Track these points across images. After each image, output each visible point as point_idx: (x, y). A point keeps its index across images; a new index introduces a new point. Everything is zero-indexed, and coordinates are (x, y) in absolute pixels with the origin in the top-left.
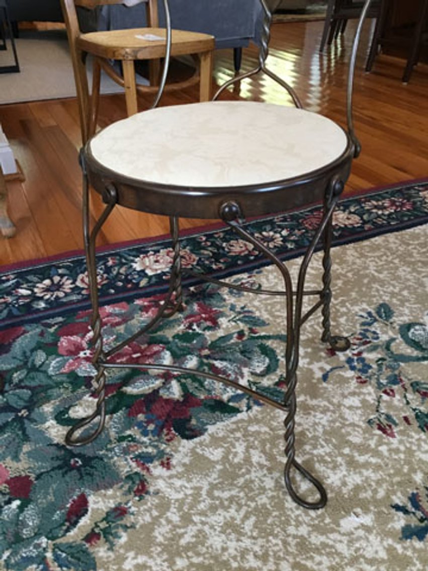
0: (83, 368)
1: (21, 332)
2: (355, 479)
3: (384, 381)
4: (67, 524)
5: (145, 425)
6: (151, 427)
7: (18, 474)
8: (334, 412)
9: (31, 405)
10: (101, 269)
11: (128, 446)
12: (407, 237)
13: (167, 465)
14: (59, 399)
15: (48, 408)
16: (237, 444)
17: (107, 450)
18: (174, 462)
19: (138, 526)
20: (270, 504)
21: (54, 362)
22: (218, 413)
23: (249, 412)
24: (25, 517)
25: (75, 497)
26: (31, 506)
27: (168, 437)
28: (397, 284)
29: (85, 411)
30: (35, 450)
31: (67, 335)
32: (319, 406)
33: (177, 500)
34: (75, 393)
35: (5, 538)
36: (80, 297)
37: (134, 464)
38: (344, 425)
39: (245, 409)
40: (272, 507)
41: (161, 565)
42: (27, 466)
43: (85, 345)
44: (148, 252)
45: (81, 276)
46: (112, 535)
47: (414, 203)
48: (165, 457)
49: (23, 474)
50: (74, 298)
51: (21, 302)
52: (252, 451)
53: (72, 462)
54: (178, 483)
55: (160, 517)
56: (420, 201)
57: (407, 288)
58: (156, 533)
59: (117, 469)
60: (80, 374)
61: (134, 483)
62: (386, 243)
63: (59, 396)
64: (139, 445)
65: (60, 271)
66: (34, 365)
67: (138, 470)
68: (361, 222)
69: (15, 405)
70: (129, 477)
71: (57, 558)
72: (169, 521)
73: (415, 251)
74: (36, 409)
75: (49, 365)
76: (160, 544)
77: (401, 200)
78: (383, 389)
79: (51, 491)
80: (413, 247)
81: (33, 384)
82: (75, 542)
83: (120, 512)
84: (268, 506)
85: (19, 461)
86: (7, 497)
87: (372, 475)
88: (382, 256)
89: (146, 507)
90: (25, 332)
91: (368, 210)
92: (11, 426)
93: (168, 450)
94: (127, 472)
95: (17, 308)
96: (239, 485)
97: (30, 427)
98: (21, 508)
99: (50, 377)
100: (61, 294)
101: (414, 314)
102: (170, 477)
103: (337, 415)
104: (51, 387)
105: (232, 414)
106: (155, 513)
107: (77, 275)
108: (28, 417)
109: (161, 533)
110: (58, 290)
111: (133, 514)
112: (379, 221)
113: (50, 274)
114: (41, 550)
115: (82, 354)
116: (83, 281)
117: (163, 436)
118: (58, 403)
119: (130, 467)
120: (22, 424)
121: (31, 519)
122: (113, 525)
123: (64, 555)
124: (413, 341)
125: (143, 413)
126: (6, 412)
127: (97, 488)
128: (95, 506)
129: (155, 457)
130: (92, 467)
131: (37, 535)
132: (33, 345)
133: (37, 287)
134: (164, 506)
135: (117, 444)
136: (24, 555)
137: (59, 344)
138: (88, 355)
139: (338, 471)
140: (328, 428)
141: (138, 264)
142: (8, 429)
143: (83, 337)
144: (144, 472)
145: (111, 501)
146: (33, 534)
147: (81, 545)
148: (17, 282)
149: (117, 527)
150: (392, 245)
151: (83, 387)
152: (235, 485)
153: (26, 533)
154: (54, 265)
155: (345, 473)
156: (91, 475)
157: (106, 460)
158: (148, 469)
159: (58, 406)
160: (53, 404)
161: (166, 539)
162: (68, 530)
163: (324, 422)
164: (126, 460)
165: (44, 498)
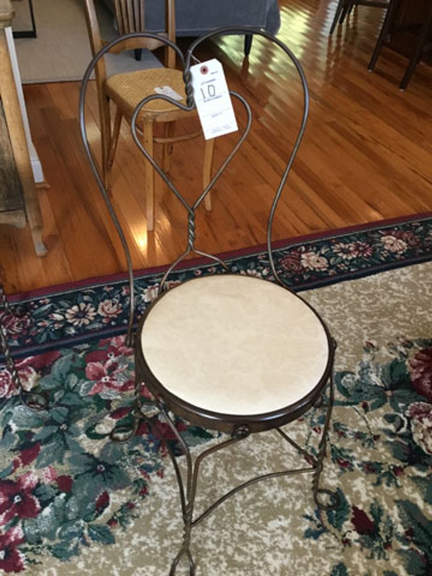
0: (105, 393)
1: (58, 356)
2: (283, 494)
3: (315, 420)
4: (96, 512)
5: (147, 443)
6: (152, 445)
7: (62, 474)
8: (277, 443)
9: (69, 421)
10: (117, 298)
11: (136, 459)
12: (360, 286)
13: (161, 475)
14: (88, 417)
15: (80, 424)
16: (209, 463)
17: (122, 460)
18: (166, 473)
19: (141, 517)
20: (225, 507)
21: (83, 385)
22: (197, 437)
23: (220, 438)
24: (69, 506)
25: (101, 494)
26: (73, 498)
27: (163, 454)
28: (342, 333)
29: (107, 429)
30: (73, 457)
31: (92, 361)
32: (267, 437)
33: (166, 500)
34: (99, 414)
35: (57, 519)
36: (101, 325)
37: (139, 472)
38: (282, 454)
39: (217, 435)
40: (227, 510)
41: (155, 543)
42: (68, 469)
43: (106, 372)
44: (154, 283)
45: (101, 304)
46: (124, 521)
47: (374, 250)
48: (160, 469)
49: (66, 474)
50: (97, 326)
51: (57, 326)
52: (218, 469)
53: (98, 467)
54: (168, 488)
55: (155, 511)
56: (380, 247)
57: (350, 338)
58: (152, 522)
59: (129, 475)
60: (103, 398)
61: (139, 486)
62: (343, 291)
63: (88, 415)
64: (143, 458)
65: (86, 298)
66: (69, 387)
67: (142, 477)
68: (327, 266)
69: (57, 420)
70: (136, 482)
71: (91, 534)
72: (161, 515)
73: (363, 301)
74: (72, 425)
75: (80, 388)
76: (155, 530)
77: (364, 244)
78: (314, 427)
79: (85, 488)
80: (363, 296)
81: (69, 403)
82: (101, 524)
83: (129, 506)
84: (225, 509)
85: (63, 464)
86: (57, 491)
87: (294, 493)
88: (336, 304)
89: (146, 504)
90: (61, 356)
91: (336, 253)
92: (56, 436)
93: (162, 464)
94: (135, 478)
95: (53, 332)
96: (207, 493)
97: (69, 438)
98: (67, 499)
99: (81, 398)
100: (87, 322)
101: (349, 364)
102: (163, 484)
103: (279, 445)
104: (81, 407)
105: (208, 439)
106: (152, 509)
107: (99, 303)
108: (66, 430)
109: (155, 522)
110: (84, 317)
111: (138, 508)
112: (343, 267)
113: (77, 301)
114: (80, 528)
115: (103, 380)
116: (103, 309)
117: (159, 453)
118: (87, 421)
119: (137, 474)
120: (64, 435)
121: (73, 507)
122: (126, 515)
123: (95, 532)
124: (343, 388)
125: (147, 433)
126: (52, 425)
127: (115, 488)
128: (115, 501)
129: (153, 468)
130: (112, 473)
131: (78, 518)
132: (68, 369)
133: (68, 313)
134: (158, 504)
135: (129, 456)
136: (71, 531)
137: (86, 369)
138: (108, 381)
139: (272, 488)
140: (271, 455)
141: (146, 295)
142: (54, 440)
143: (104, 364)
144: (146, 479)
145: (124, 498)
146: (75, 517)
147: (105, 527)
148: (52, 306)
149: (128, 516)
150: (347, 294)
151: (105, 409)
152: (204, 493)
153: (70, 516)
154: (80, 292)
155: (277, 489)
156: (110, 478)
157: (121, 468)
158: (148, 477)
159: (88, 423)
160: (84, 421)
161: (159, 526)
162: (97, 516)
163: (269, 450)
164: (134, 469)
165: (81, 492)
